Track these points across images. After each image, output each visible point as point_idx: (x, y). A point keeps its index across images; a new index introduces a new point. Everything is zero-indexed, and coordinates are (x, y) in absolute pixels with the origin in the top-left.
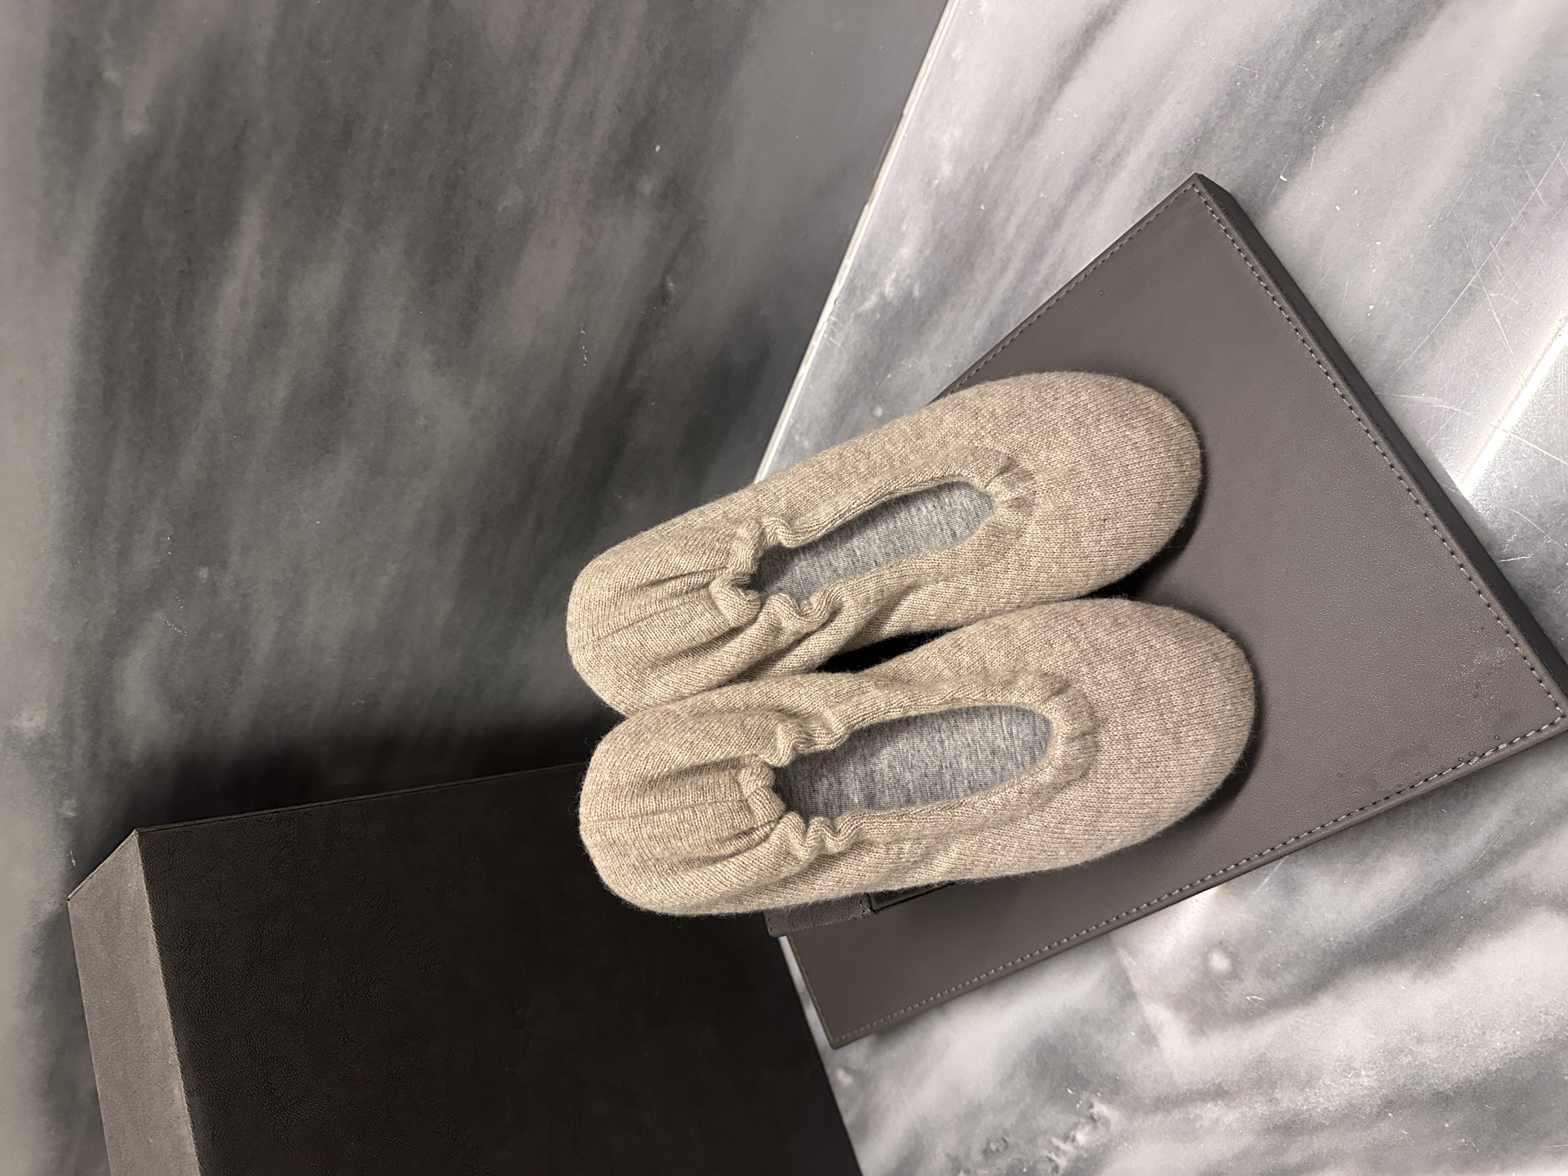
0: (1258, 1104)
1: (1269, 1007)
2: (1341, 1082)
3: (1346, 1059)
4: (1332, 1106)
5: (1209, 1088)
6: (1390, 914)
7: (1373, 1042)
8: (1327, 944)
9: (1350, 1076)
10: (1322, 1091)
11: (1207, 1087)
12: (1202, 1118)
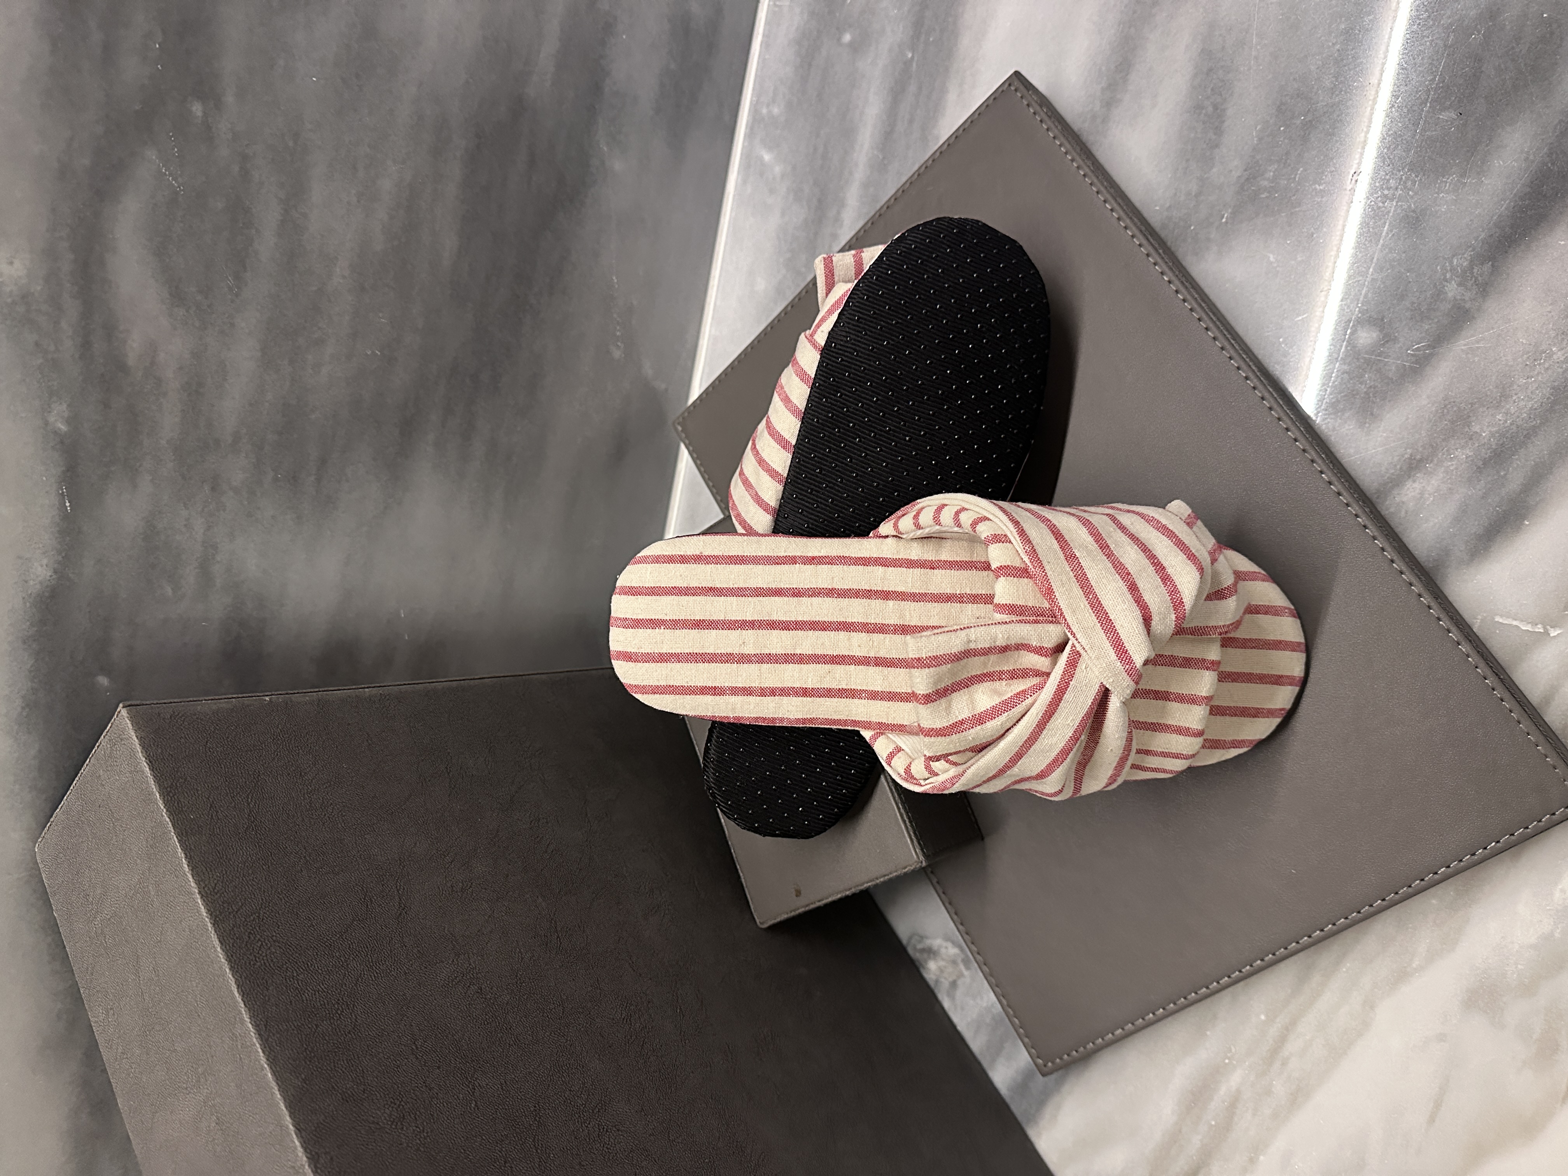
0: (1459, 450)
1: (1434, 348)
2: (1536, 373)
3: (1531, 347)
4: (1536, 402)
5: (1401, 468)
6: (1523, 181)
7: (1552, 314)
8: (1471, 249)
9: (1542, 361)
10: (1519, 395)
11: (1398, 467)
12: (1403, 503)
